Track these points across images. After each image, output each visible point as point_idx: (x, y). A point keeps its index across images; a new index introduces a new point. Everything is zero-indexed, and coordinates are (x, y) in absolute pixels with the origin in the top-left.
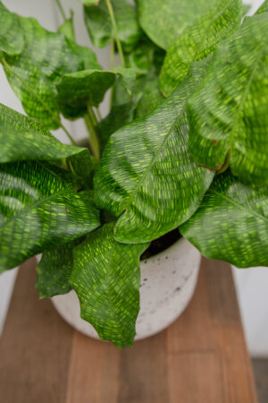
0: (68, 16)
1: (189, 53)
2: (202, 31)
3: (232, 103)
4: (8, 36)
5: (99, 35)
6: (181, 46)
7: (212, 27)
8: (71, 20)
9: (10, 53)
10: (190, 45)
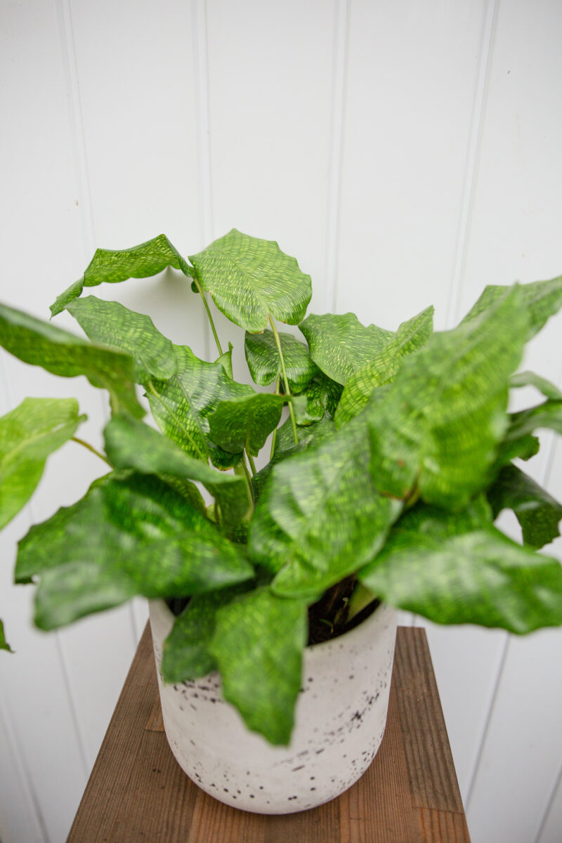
0: (225, 349)
1: (372, 385)
2: (387, 360)
3: (421, 416)
4: (158, 359)
5: (262, 372)
6: (361, 378)
7: (398, 355)
8: (230, 353)
9: (159, 376)
10: (373, 376)
